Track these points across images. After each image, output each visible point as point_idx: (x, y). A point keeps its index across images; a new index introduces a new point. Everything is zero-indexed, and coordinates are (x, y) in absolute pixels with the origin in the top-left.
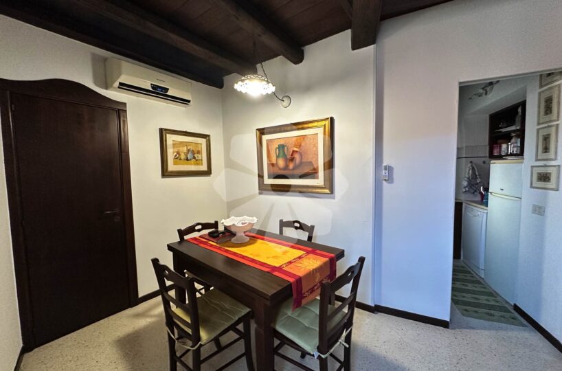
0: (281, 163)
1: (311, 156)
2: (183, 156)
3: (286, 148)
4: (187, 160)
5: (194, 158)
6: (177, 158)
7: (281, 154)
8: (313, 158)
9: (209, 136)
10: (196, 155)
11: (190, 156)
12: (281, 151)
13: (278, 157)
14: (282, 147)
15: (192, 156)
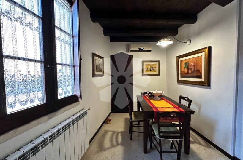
0: (186, 71)
1: (199, 67)
2: (149, 69)
3: (188, 64)
4: (151, 70)
5: (153, 69)
6: (147, 70)
7: (186, 66)
8: (200, 68)
9: (159, 61)
10: (154, 69)
11: (151, 69)
12: (186, 65)
13: (185, 68)
14: (187, 63)
15: (152, 69)
